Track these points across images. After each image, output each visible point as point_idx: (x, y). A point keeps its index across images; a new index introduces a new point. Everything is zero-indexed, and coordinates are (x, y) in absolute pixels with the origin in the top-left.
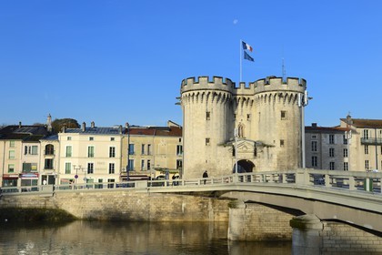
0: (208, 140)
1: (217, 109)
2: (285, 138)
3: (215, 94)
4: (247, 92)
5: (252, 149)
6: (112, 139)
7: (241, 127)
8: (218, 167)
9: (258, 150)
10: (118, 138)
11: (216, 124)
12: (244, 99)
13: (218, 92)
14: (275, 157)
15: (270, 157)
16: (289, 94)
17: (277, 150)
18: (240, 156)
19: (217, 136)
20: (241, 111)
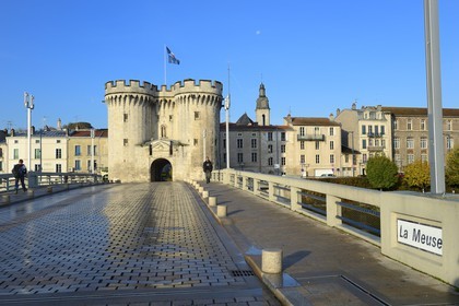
0: (125, 141)
1: (135, 111)
2: (198, 137)
3: (131, 97)
4: (168, 94)
5: (168, 148)
6: (58, 142)
7: (163, 128)
8: (136, 166)
9: (174, 149)
10: (64, 140)
11: (134, 126)
12: (166, 101)
13: (135, 95)
14: (189, 155)
15: (184, 155)
16: (202, 95)
17: (191, 149)
18: (157, 155)
19: (135, 137)
20: (164, 112)
